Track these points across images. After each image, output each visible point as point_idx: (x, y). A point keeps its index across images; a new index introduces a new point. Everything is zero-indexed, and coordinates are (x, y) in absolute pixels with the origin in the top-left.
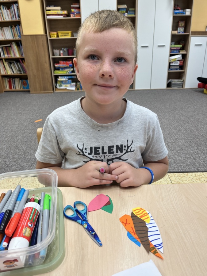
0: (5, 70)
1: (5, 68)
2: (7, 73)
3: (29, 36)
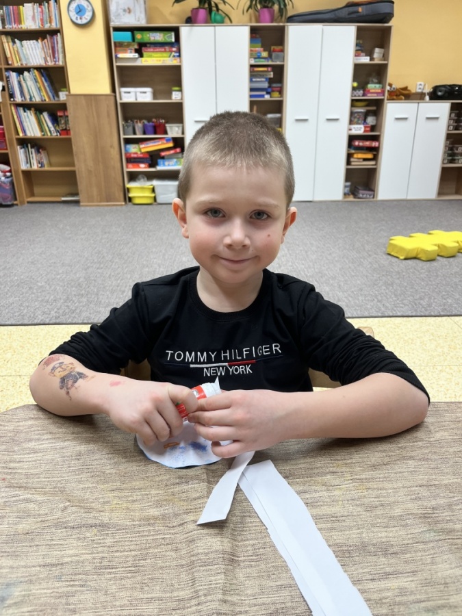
3: (82, 97)
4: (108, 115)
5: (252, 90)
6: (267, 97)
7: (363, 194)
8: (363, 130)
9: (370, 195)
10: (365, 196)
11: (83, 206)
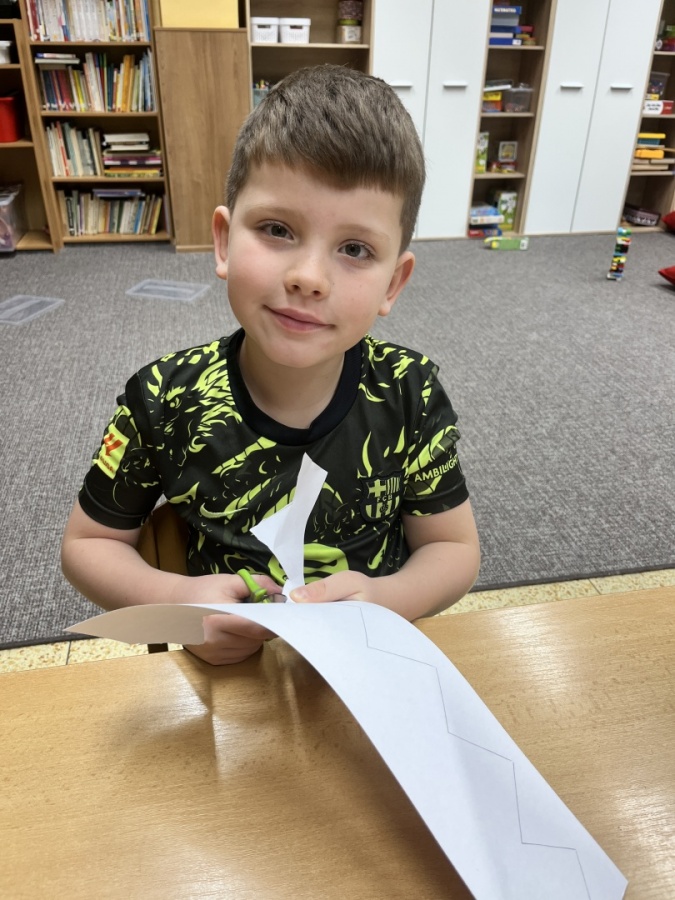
0: (68, 162)
1: (68, 155)
2: (72, 174)
3: (188, 34)
4: (236, 73)
5: (494, 29)
6: (517, 44)
7: (642, 219)
8: (661, 109)
9: (652, 221)
10: (644, 221)
11: (181, 251)
